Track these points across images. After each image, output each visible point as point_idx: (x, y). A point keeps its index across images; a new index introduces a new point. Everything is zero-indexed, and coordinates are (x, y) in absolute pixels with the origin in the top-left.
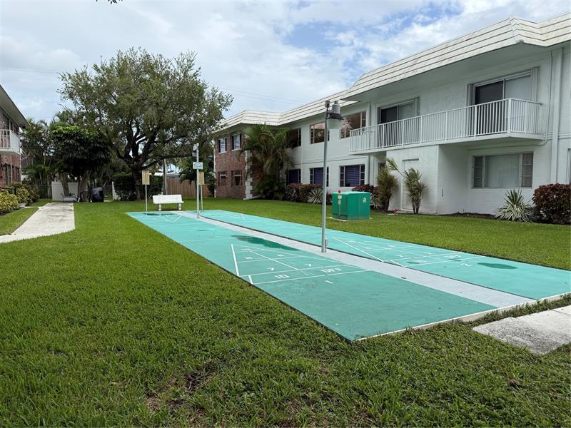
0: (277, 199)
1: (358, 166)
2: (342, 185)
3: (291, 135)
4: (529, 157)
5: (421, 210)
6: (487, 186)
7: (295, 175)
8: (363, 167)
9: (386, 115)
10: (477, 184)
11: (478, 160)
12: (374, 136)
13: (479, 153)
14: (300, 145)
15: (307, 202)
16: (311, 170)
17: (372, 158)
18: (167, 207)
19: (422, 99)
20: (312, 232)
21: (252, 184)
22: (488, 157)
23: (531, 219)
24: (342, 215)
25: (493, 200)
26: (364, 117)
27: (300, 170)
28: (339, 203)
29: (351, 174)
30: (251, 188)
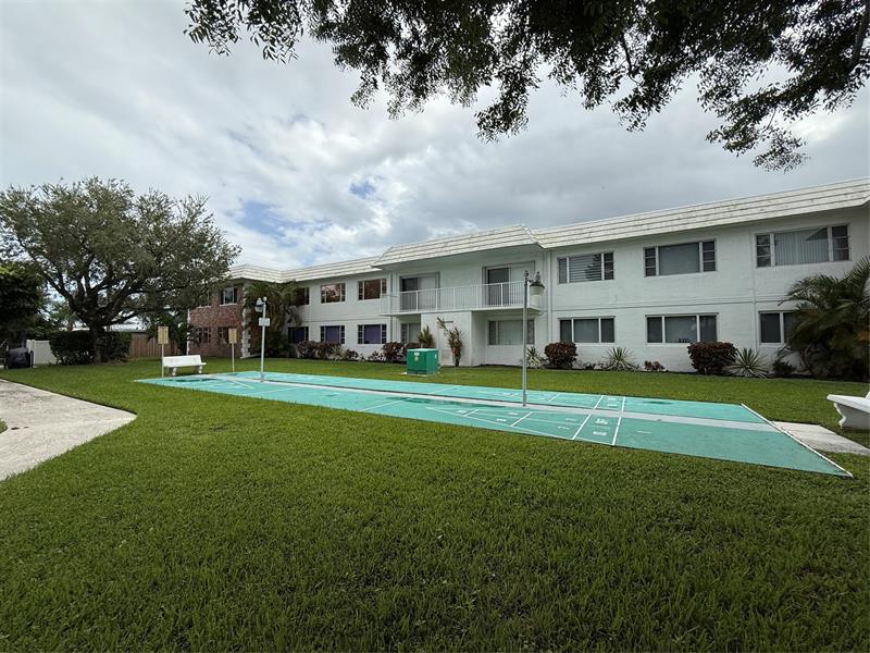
0: (284, 357)
1: (378, 326)
2: (360, 342)
3: (297, 294)
4: (531, 323)
6: (499, 343)
7: (302, 332)
8: (384, 327)
9: (408, 284)
10: (492, 342)
11: (492, 324)
12: (397, 301)
13: (492, 319)
14: (308, 303)
16: (322, 328)
17: (394, 319)
19: (442, 275)
21: (249, 341)
22: (499, 322)
23: (547, 367)
25: (511, 353)
26: (384, 284)
27: (307, 328)
28: (416, 359)
29: (369, 333)
30: (249, 346)
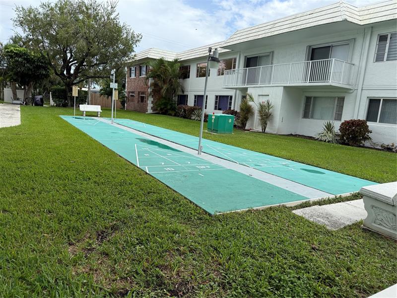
0: (170, 115)
1: (228, 96)
2: (215, 109)
3: (183, 69)
4: (342, 100)
5: (267, 130)
6: (312, 117)
7: (183, 99)
8: (231, 97)
9: (251, 62)
10: (306, 115)
11: (308, 99)
12: (241, 76)
13: (309, 95)
14: (189, 78)
15: (190, 119)
16: (195, 96)
17: (238, 92)
18: (89, 114)
19: (275, 56)
20: (192, 140)
21: (152, 102)
22: (315, 98)
23: (338, 142)
24: (214, 129)
26: (235, 62)
27: (187, 96)
28: (213, 121)
29: (222, 102)
30: (152, 105)
